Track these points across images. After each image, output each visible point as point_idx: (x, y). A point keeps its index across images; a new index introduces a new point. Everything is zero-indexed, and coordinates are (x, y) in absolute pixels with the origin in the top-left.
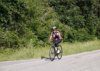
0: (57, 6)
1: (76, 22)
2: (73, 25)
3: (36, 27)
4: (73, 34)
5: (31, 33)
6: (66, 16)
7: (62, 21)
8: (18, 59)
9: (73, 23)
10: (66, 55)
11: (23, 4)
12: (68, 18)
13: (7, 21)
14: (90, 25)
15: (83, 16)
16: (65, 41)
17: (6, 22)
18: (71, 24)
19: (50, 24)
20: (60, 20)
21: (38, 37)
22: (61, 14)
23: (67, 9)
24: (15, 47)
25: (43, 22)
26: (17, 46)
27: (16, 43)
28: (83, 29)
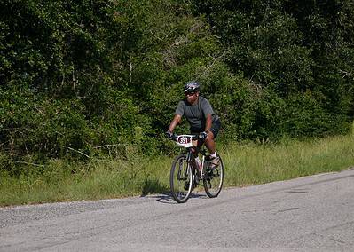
0: (217, 15)
1: (284, 70)
2: (273, 81)
3: (147, 88)
4: (273, 110)
5: (130, 106)
6: (249, 48)
7: (233, 66)
8: (92, 194)
9: (274, 74)
10: (255, 183)
11: (104, 5)
12: (256, 55)
13: (47, 65)
14: (331, 80)
15: (309, 47)
16: (243, 136)
17: (46, 68)
18: (267, 75)
19: (195, 76)
20: (226, 62)
21: (153, 122)
22: (231, 41)
23: (252, 26)
24: (74, 155)
25: (169, 68)
26: (80, 151)
27: (77, 142)
28: (307, 96)
